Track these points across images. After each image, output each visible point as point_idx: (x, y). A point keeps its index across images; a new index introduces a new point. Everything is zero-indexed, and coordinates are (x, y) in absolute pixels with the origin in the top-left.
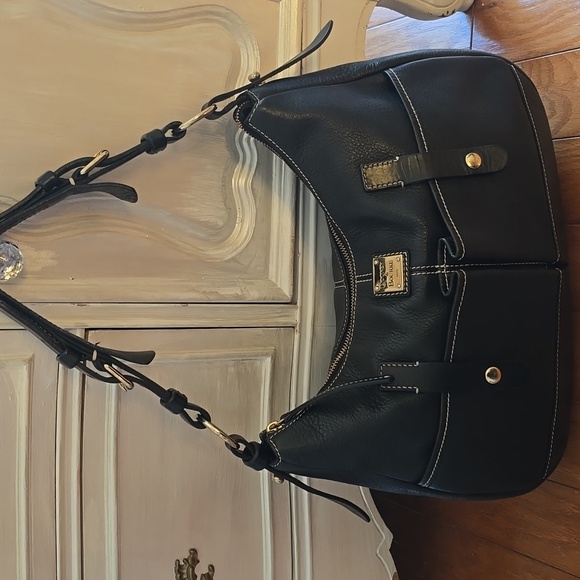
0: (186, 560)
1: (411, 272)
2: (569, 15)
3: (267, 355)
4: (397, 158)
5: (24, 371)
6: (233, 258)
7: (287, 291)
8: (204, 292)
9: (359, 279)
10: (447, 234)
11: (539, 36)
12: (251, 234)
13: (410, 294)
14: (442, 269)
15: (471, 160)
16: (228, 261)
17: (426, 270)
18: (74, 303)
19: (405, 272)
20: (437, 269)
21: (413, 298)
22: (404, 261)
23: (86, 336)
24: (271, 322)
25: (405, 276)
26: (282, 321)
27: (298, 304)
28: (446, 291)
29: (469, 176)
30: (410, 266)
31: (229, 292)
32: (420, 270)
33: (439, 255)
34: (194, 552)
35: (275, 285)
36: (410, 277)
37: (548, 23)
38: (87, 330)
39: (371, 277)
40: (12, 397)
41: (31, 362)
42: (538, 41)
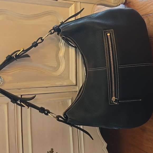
0: (50, 151)
2: (148, 5)
3: (70, 99)
5: (6, 106)
6: (59, 75)
7: (74, 82)
8: (52, 84)
11: (141, 11)
12: (64, 68)
16: (58, 76)
18: (17, 89)
23: (21, 97)
24: (70, 91)
26: (74, 90)
27: (78, 86)
31: (58, 84)
34: (52, 149)
35: (71, 81)
37: (143, 7)
38: (21, 95)
40: (4, 113)
41: (8, 104)
42: (141, 12)
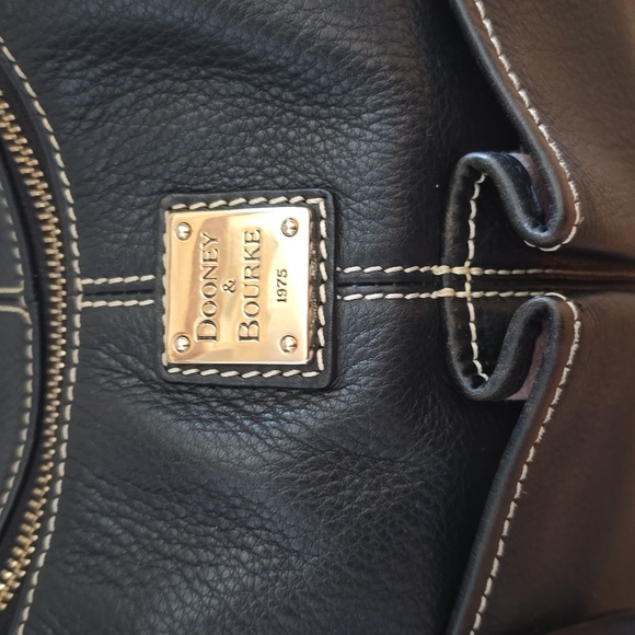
1: (339, 284)
9: (89, 293)
10: (507, 135)
13: (334, 380)
14: (459, 281)
17: (403, 283)
19: (315, 282)
20: (437, 283)
22: (315, 237)
25: (315, 301)
30: (338, 257)
32: (380, 282)
33: (450, 222)
36: (335, 309)
39: (155, 290)
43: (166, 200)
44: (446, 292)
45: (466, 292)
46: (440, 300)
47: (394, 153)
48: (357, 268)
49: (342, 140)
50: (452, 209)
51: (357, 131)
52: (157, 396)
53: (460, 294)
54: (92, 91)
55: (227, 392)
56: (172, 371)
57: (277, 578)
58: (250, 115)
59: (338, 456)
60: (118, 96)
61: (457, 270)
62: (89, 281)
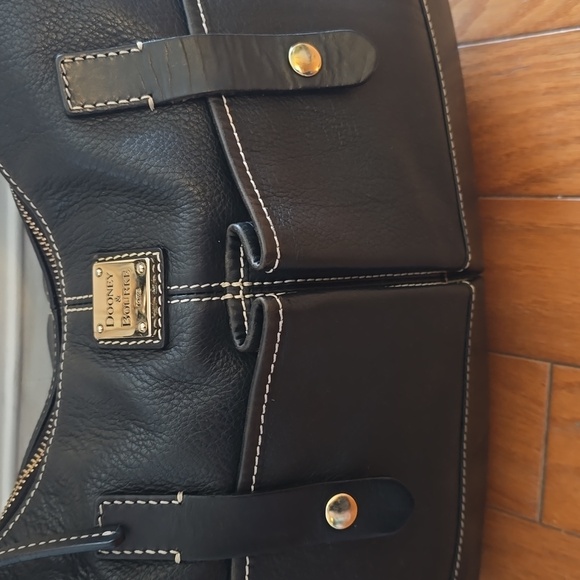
1: (168, 295)
4: (140, 44)
9: (71, 304)
10: (243, 215)
13: (167, 344)
14: (236, 290)
15: (302, 59)
17: (199, 293)
19: (156, 296)
20: (223, 291)
21: (173, 355)
22: (156, 272)
25: (155, 305)
28: (242, 337)
29: (297, 93)
30: (167, 282)
32: (189, 293)
33: (229, 260)
36: (166, 308)
39: (89, 302)
43: (95, 256)
44: (228, 296)
45: (240, 296)
46: (226, 300)
47: (190, 228)
48: (176, 287)
49: (168, 222)
50: (228, 253)
51: (174, 217)
52: (95, 356)
53: (236, 297)
54: (60, 205)
55: (125, 352)
56: (101, 342)
57: (143, 444)
58: (129, 212)
59: (171, 383)
60: (71, 206)
61: (235, 284)
62: (69, 299)
